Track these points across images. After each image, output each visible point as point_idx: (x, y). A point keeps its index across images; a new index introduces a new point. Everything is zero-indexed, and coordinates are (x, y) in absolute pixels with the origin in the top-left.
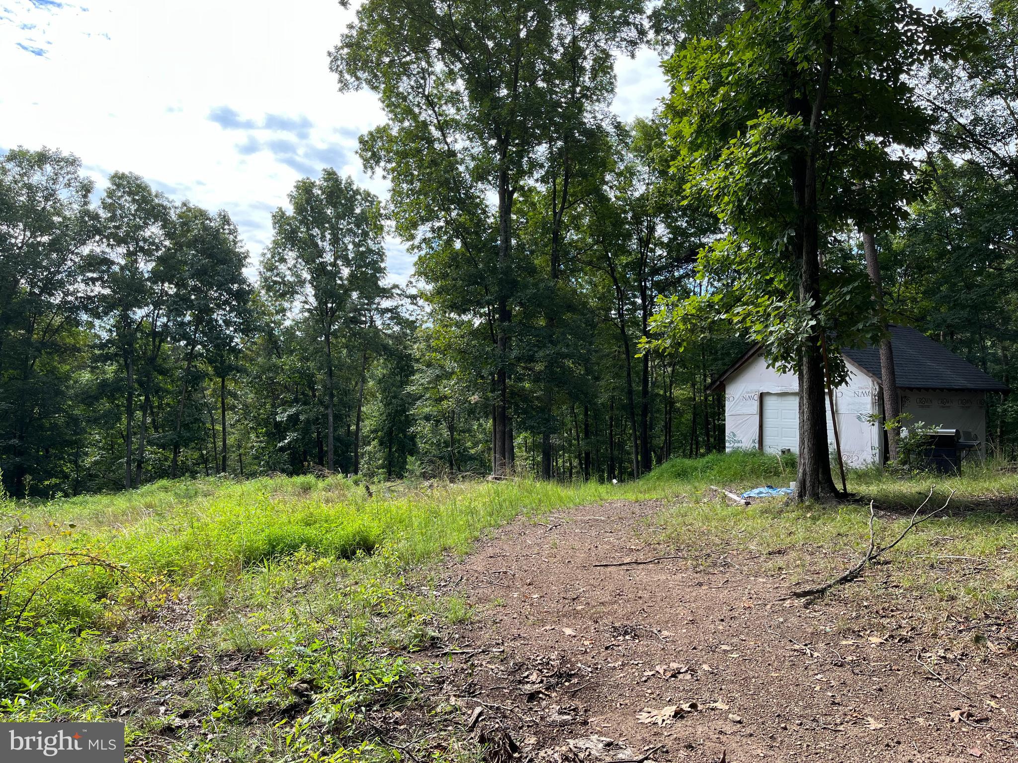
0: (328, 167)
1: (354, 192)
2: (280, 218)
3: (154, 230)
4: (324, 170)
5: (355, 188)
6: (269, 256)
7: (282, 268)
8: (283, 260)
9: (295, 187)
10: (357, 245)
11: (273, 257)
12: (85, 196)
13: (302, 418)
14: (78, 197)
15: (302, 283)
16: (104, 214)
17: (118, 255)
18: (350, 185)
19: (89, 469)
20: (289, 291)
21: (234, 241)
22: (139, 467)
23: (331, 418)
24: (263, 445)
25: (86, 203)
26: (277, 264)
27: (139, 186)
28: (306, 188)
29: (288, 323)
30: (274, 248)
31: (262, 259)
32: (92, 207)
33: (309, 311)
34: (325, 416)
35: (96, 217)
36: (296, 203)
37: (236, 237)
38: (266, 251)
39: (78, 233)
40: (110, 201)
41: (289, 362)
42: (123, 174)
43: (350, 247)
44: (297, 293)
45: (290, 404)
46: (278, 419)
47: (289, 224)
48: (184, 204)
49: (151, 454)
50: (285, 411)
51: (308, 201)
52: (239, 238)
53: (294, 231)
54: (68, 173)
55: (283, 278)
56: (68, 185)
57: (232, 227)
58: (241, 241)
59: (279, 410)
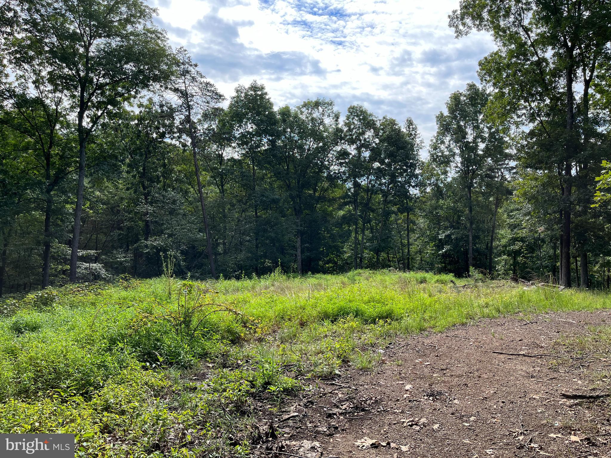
0: (470, 82)
1: (487, 95)
2: (440, 118)
3: (369, 134)
4: (468, 84)
5: (487, 93)
6: (435, 141)
7: (442, 147)
8: (443, 142)
9: (450, 98)
10: (490, 128)
11: (437, 141)
12: (337, 121)
13: (453, 237)
14: (333, 122)
15: (454, 155)
16: (345, 129)
17: (352, 150)
18: (485, 91)
19: (346, 260)
20: (445, 161)
21: (415, 134)
22: (361, 261)
23: (471, 238)
24: (433, 252)
25: (337, 124)
26: (440, 145)
27: (361, 111)
28: (456, 98)
29: (449, 180)
30: (438, 136)
31: (431, 143)
32: (340, 126)
33: (459, 171)
34: (467, 236)
35: (341, 131)
36: (450, 107)
37: (416, 132)
38: (433, 138)
39: (334, 140)
40: (348, 122)
41: (446, 203)
42: (354, 106)
43: (486, 130)
44: (451, 162)
45: (446, 228)
46: (440, 237)
47: (445, 121)
48: (384, 118)
49: (367, 254)
50: (444, 232)
51: (456, 105)
52: (418, 132)
53: (448, 124)
54: (329, 110)
55: (443, 153)
56: (329, 116)
57: (414, 126)
58: (419, 134)
59: (440, 232)
